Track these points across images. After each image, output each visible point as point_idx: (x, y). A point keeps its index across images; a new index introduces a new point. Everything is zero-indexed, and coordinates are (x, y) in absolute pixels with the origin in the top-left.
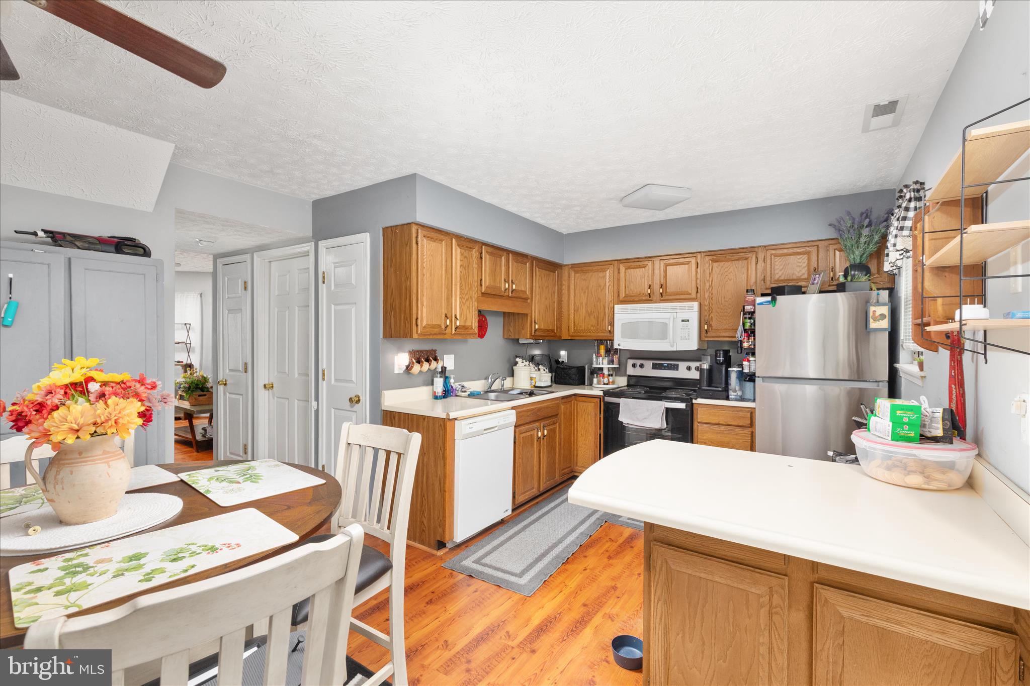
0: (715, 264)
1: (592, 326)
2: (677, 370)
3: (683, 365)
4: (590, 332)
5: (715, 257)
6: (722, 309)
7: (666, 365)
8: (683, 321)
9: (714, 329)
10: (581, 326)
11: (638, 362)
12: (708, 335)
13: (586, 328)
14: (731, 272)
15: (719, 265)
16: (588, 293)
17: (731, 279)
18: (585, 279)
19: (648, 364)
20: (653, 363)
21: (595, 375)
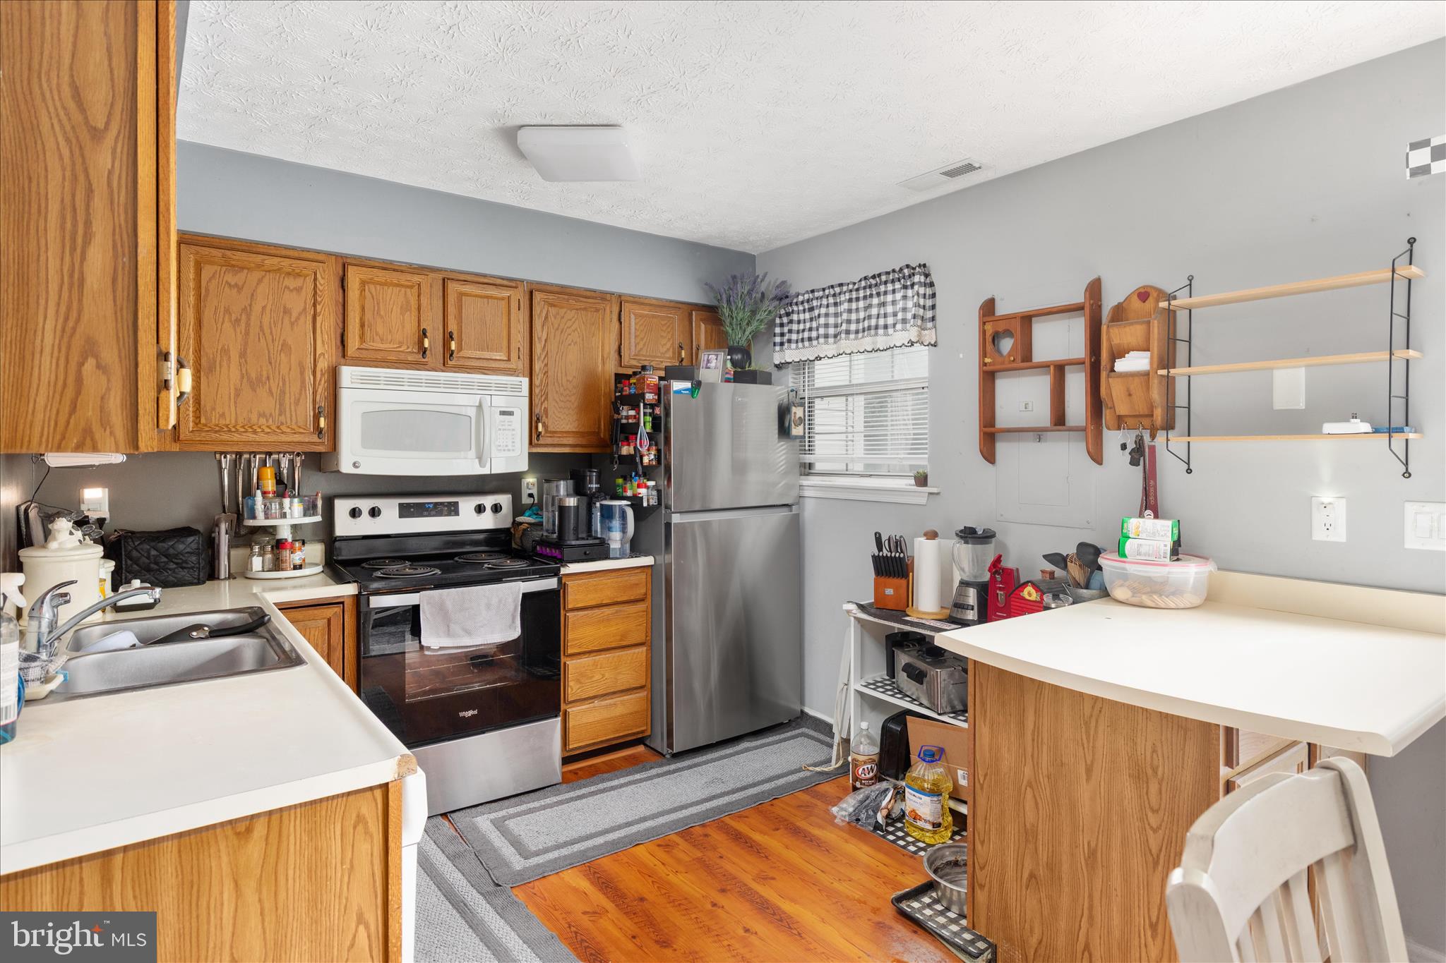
0: (553, 311)
1: (261, 415)
2: (457, 514)
3: (467, 505)
4: (255, 432)
5: (551, 297)
6: (562, 394)
7: (431, 506)
8: (503, 413)
9: (551, 432)
10: (223, 415)
11: (365, 505)
12: (539, 442)
13: (240, 420)
14: (576, 329)
15: (558, 314)
16: (248, 325)
17: (576, 342)
18: (236, 285)
19: (389, 507)
20: (400, 505)
21: (256, 549)
